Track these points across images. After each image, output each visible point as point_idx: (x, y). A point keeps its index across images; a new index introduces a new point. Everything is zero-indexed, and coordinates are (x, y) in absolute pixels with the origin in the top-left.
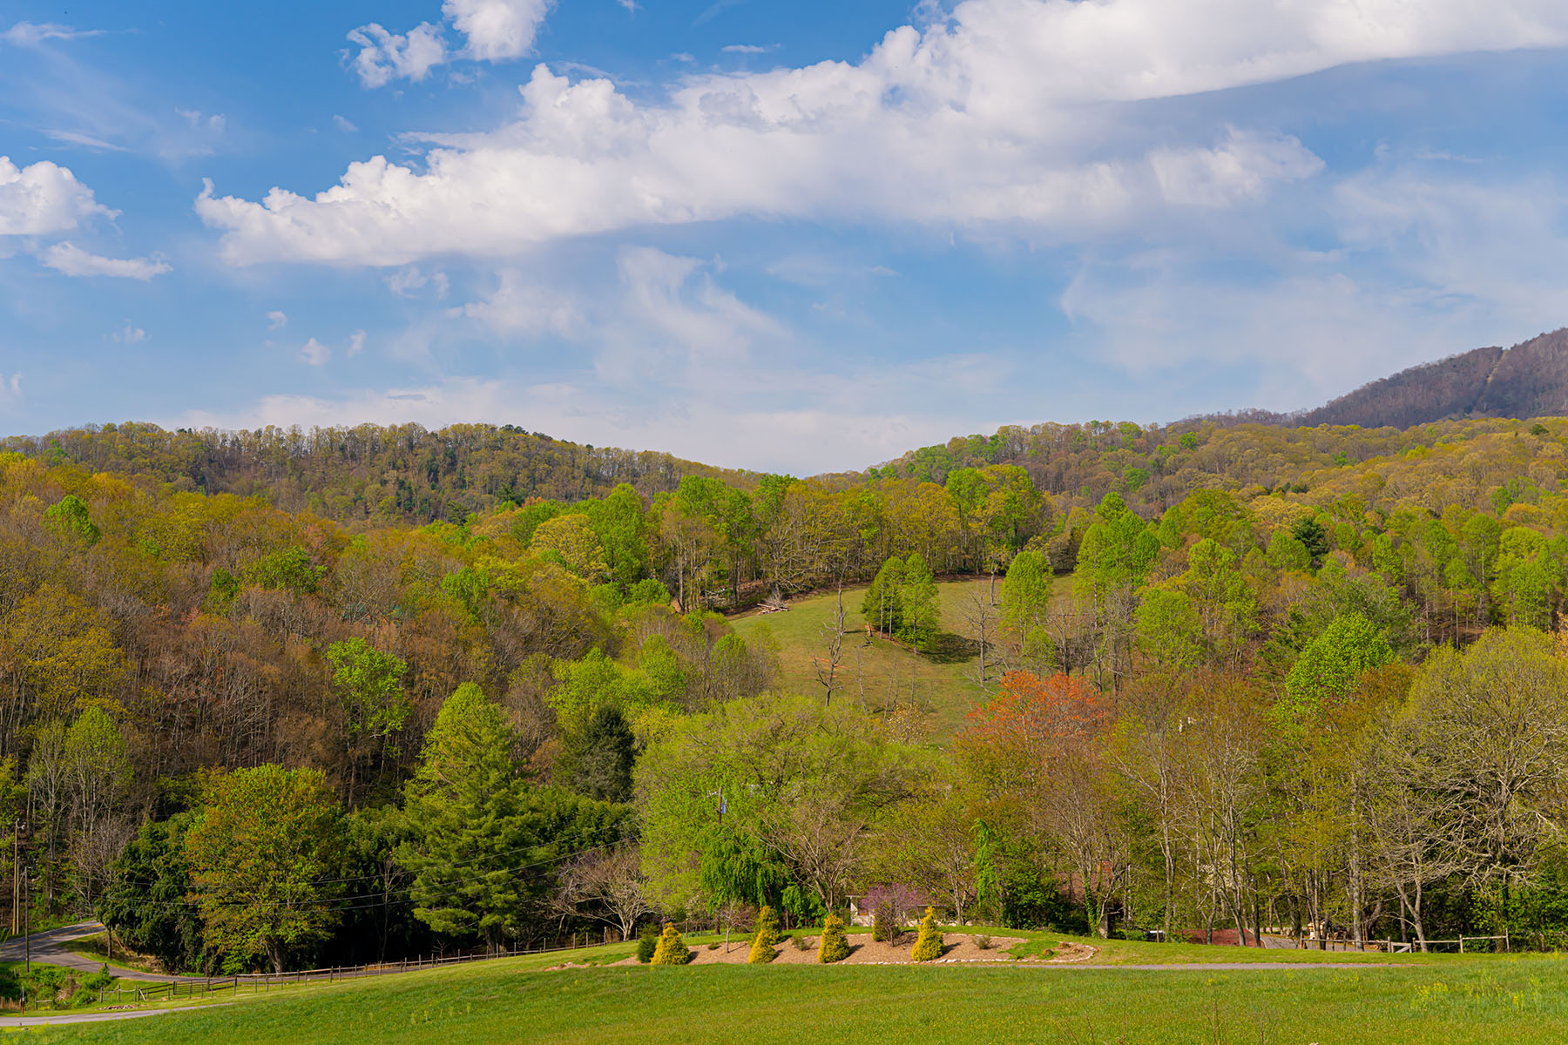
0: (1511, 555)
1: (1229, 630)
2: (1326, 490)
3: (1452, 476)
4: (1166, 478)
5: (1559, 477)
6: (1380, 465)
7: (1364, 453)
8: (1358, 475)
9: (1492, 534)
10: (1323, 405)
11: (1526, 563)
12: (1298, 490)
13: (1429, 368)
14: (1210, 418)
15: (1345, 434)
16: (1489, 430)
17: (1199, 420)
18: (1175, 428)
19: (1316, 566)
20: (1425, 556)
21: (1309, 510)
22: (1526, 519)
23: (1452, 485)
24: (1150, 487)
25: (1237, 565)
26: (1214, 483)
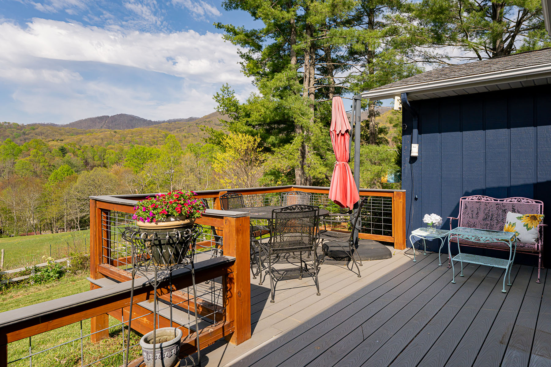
0: (108, 155)
1: (41, 169)
2: (68, 141)
3: (97, 140)
4: (26, 136)
5: (119, 141)
6: (81, 136)
7: (77, 134)
8: (76, 138)
9: (105, 151)
10: (68, 123)
11: (111, 156)
12: (61, 140)
13: (93, 118)
14: (39, 124)
15: (73, 130)
16: (105, 131)
17: (36, 124)
18: (29, 125)
19: (64, 156)
20: (90, 155)
21: (63, 145)
22: (112, 148)
23: (97, 141)
24: (22, 138)
25: (44, 155)
26: (39, 138)
